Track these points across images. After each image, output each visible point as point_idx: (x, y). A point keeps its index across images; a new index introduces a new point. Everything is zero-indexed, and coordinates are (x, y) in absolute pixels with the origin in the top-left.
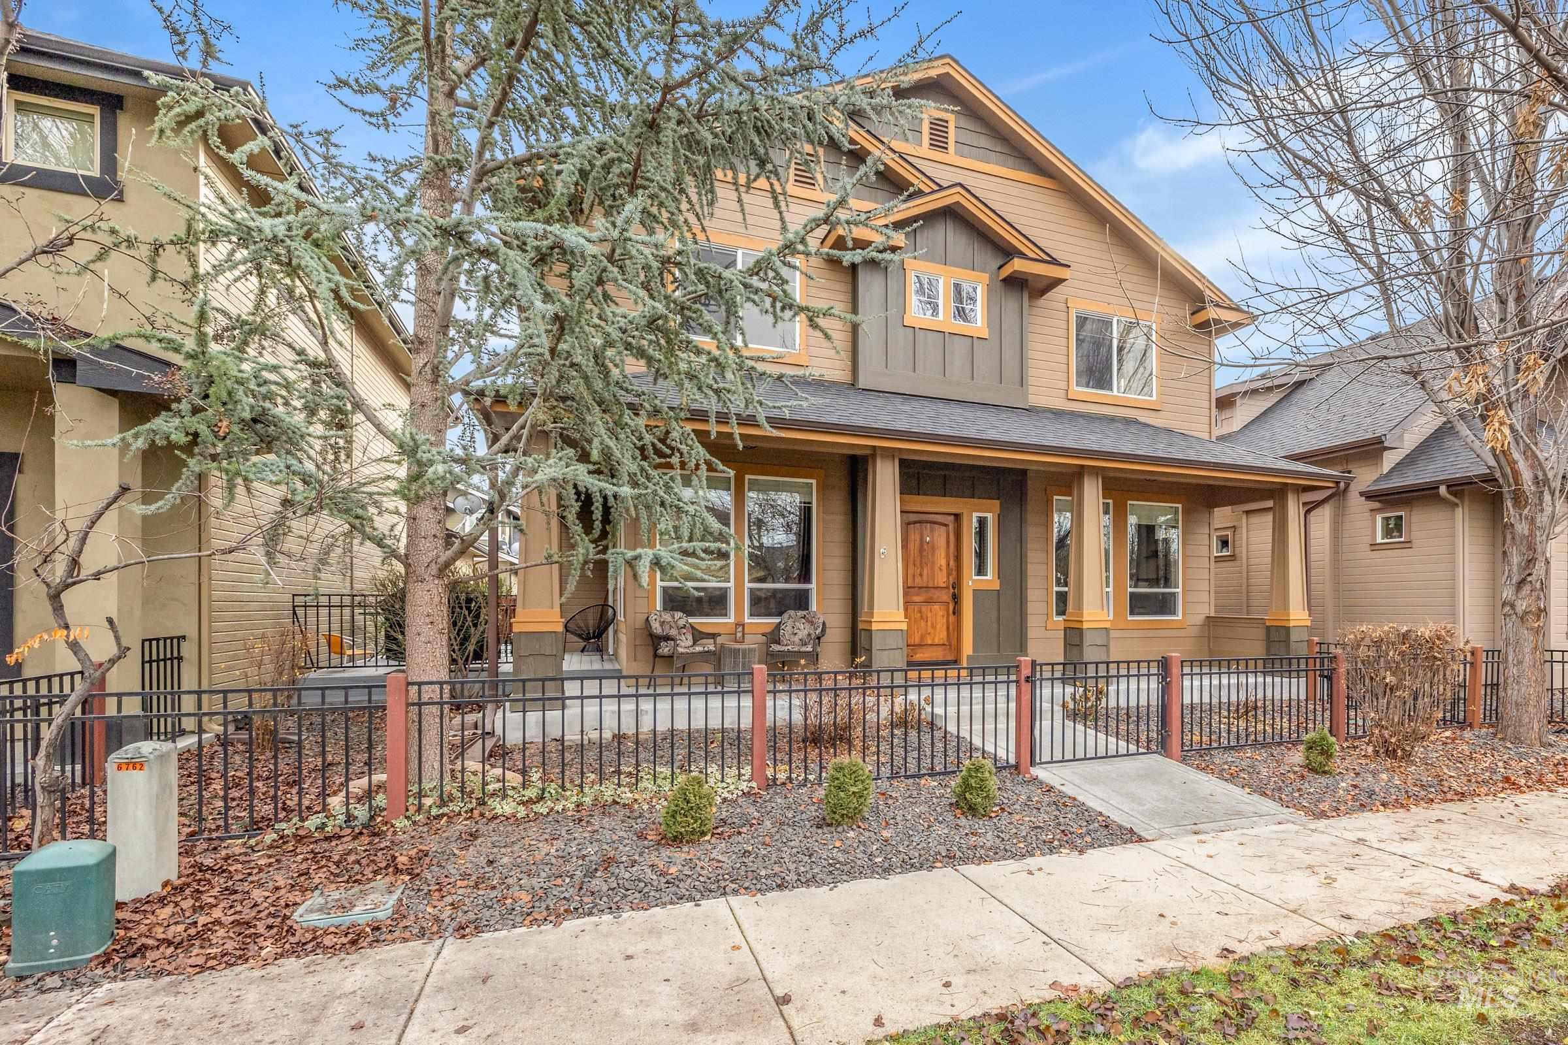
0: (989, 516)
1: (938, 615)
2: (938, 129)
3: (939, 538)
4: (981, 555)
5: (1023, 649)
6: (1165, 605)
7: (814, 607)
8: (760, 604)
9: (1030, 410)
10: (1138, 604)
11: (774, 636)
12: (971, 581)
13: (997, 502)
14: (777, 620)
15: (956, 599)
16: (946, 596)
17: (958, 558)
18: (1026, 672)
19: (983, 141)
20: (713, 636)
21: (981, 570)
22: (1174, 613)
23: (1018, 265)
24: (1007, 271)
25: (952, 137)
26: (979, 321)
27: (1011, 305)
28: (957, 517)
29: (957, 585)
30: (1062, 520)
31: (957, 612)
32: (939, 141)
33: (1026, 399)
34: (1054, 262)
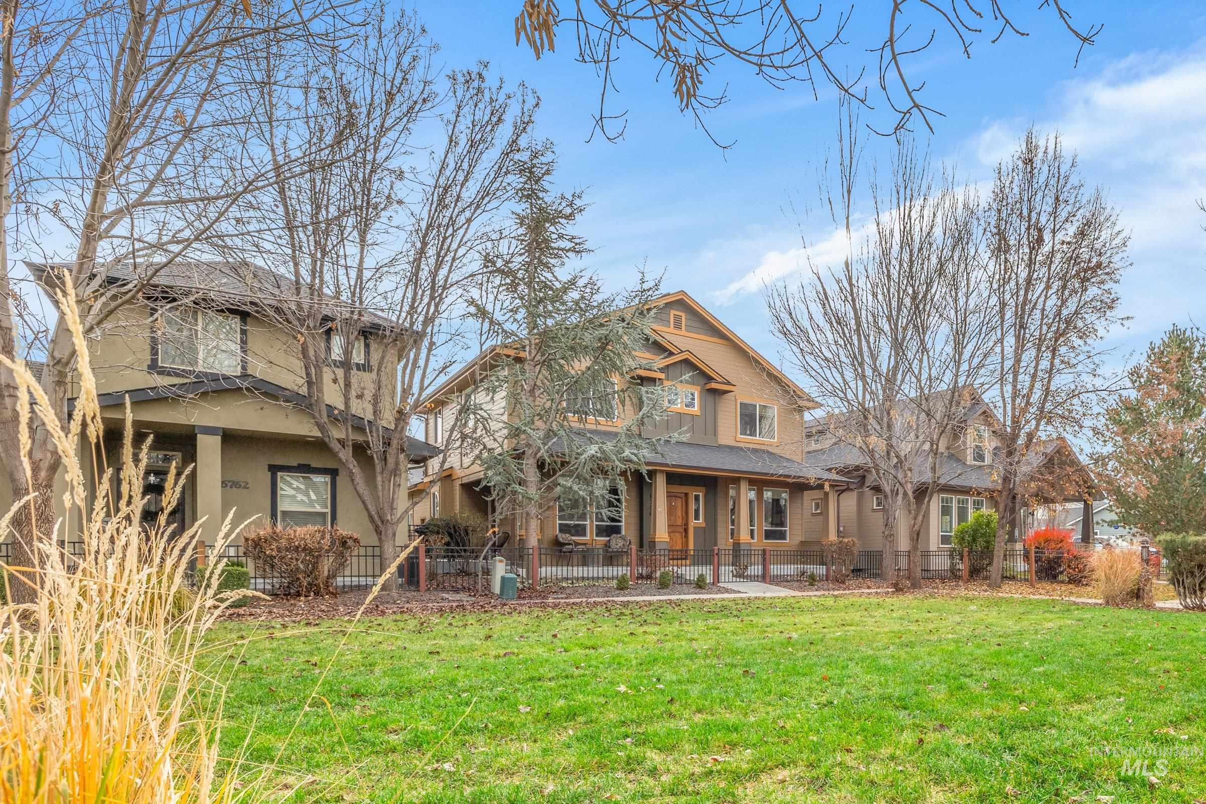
0: (701, 494)
1: (678, 537)
2: (678, 320)
3: (679, 503)
4: (697, 512)
5: (716, 545)
6: (782, 536)
7: (623, 533)
8: (601, 531)
9: (720, 447)
10: (769, 535)
11: (607, 545)
12: (693, 523)
13: (704, 489)
14: (608, 539)
15: (686, 531)
16: (681, 530)
17: (687, 513)
18: (716, 552)
19: (697, 325)
20: (585, 544)
21: (697, 518)
22: (785, 539)
23: (714, 385)
24: (708, 387)
25: (683, 325)
26: (696, 409)
27: (710, 399)
28: (686, 494)
29: (686, 524)
30: (732, 492)
31: (686, 536)
32: (678, 326)
33: (717, 441)
34: (729, 383)
